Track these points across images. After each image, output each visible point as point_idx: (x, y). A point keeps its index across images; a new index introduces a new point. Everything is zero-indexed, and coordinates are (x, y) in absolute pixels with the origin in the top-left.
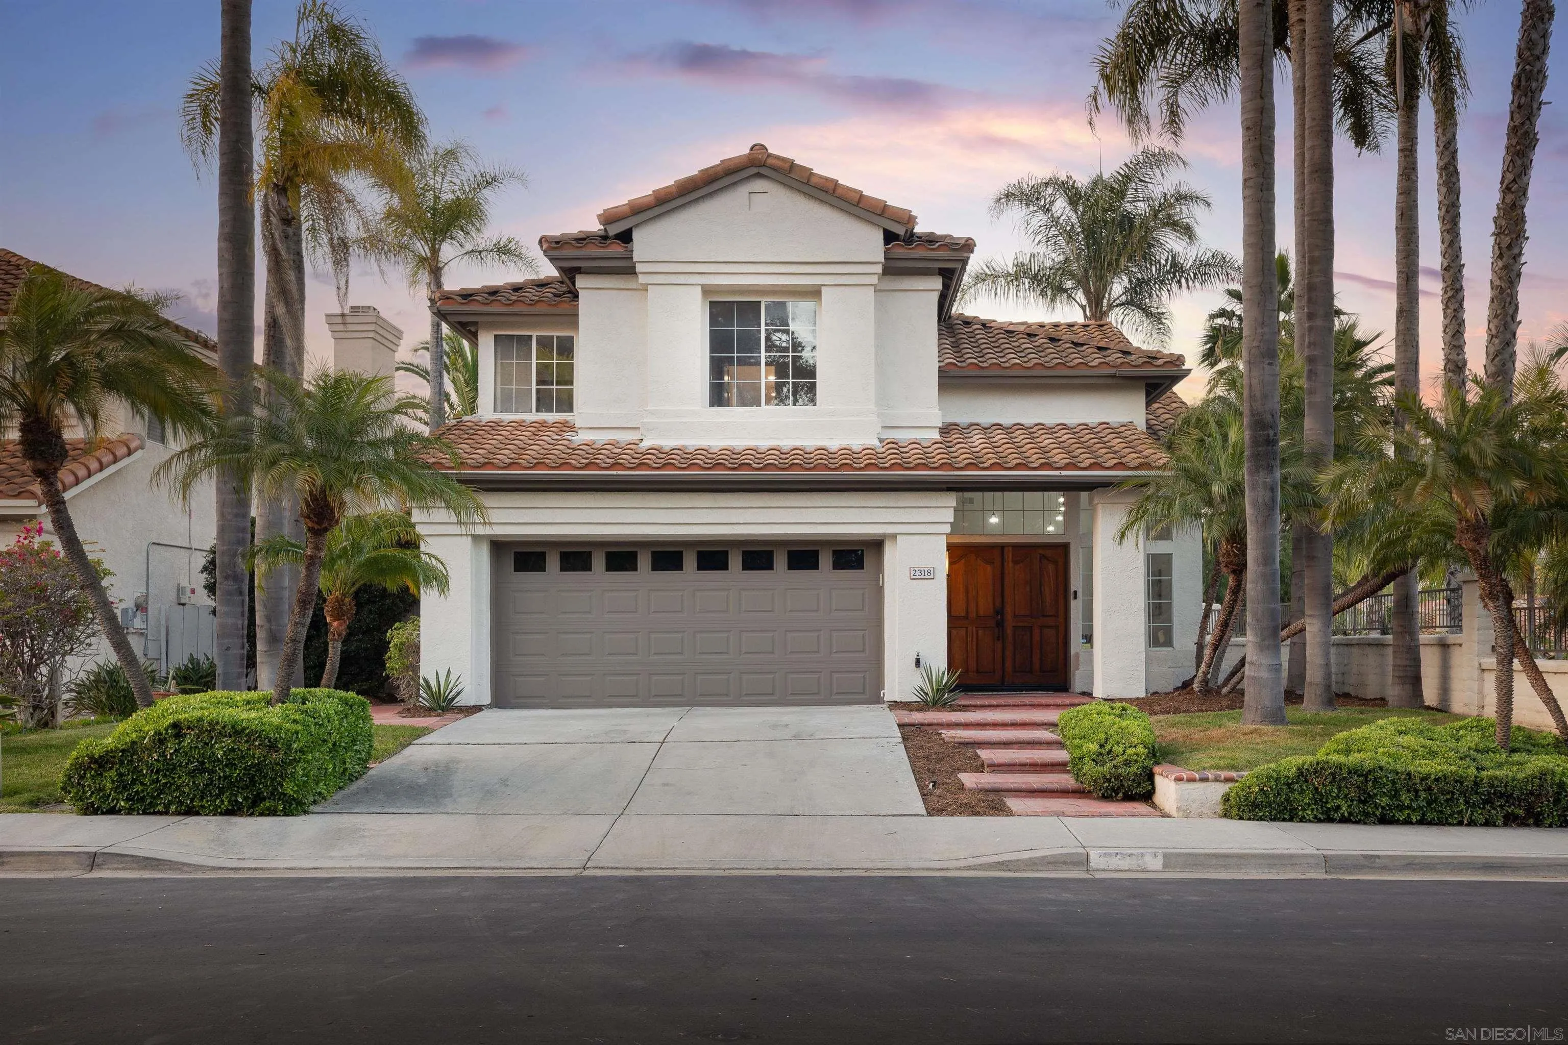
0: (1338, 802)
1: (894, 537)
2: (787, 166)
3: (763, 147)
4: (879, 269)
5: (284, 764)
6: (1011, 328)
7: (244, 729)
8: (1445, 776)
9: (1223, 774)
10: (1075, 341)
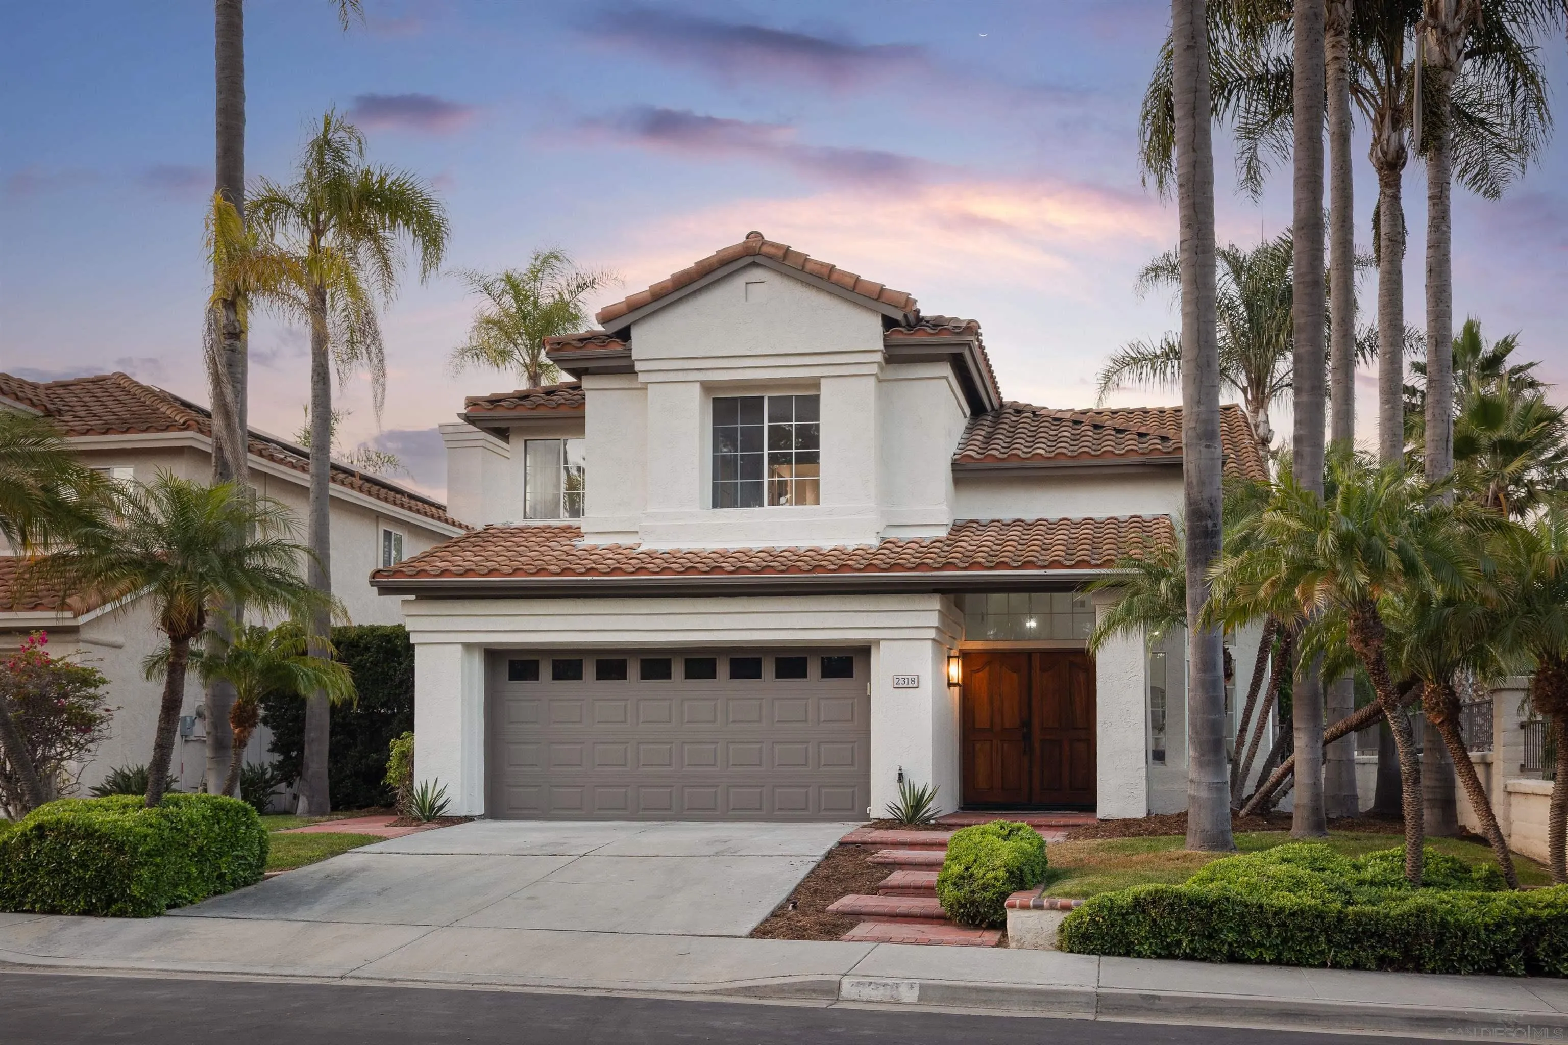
0: (1178, 936)
1: (878, 642)
2: (781, 253)
3: (758, 235)
4: (879, 357)
5: (131, 867)
6: (1058, 416)
7: (96, 831)
8: (1302, 912)
9: (1060, 901)
10: (1117, 426)
